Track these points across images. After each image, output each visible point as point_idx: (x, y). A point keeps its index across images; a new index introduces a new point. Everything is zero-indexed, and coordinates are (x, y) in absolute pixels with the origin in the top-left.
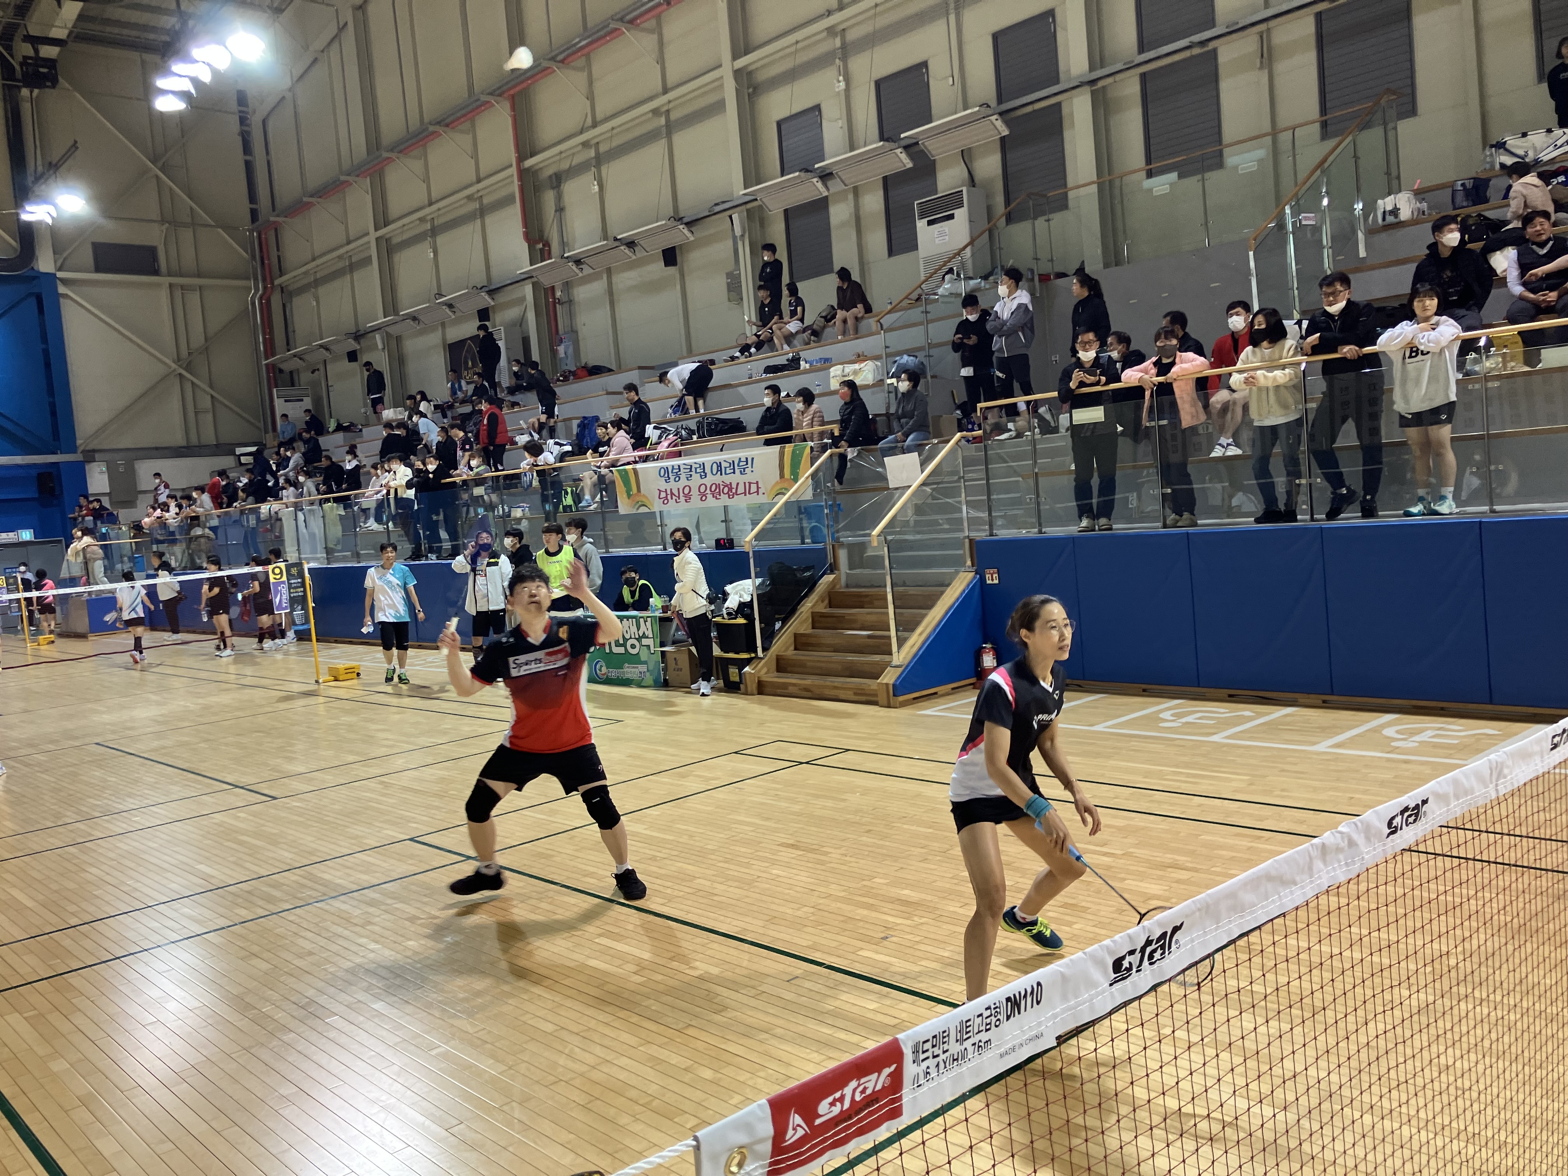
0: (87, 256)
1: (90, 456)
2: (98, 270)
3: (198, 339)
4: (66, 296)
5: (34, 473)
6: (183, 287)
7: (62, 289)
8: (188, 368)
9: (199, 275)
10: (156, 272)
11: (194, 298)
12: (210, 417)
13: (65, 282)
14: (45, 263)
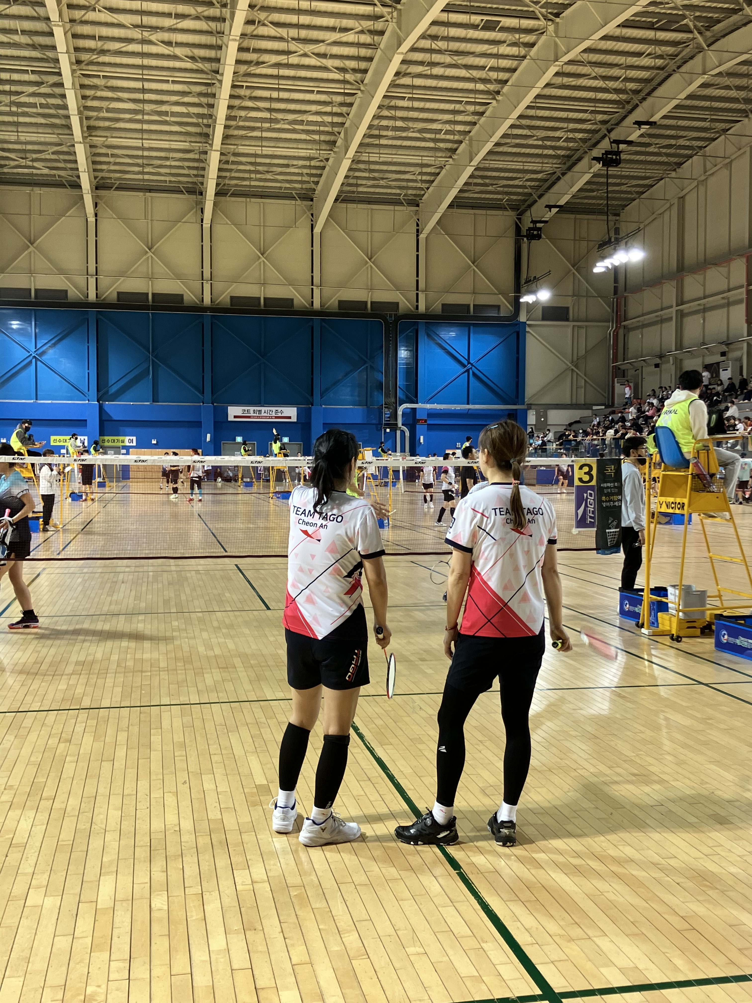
0: (539, 313)
1: (530, 407)
2: (544, 319)
3: (582, 352)
4: (529, 332)
5: (507, 413)
6: (579, 327)
7: (528, 329)
8: (576, 366)
9: (586, 321)
10: (567, 320)
11: (583, 331)
12: (583, 390)
13: (530, 326)
14: (523, 318)
